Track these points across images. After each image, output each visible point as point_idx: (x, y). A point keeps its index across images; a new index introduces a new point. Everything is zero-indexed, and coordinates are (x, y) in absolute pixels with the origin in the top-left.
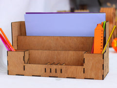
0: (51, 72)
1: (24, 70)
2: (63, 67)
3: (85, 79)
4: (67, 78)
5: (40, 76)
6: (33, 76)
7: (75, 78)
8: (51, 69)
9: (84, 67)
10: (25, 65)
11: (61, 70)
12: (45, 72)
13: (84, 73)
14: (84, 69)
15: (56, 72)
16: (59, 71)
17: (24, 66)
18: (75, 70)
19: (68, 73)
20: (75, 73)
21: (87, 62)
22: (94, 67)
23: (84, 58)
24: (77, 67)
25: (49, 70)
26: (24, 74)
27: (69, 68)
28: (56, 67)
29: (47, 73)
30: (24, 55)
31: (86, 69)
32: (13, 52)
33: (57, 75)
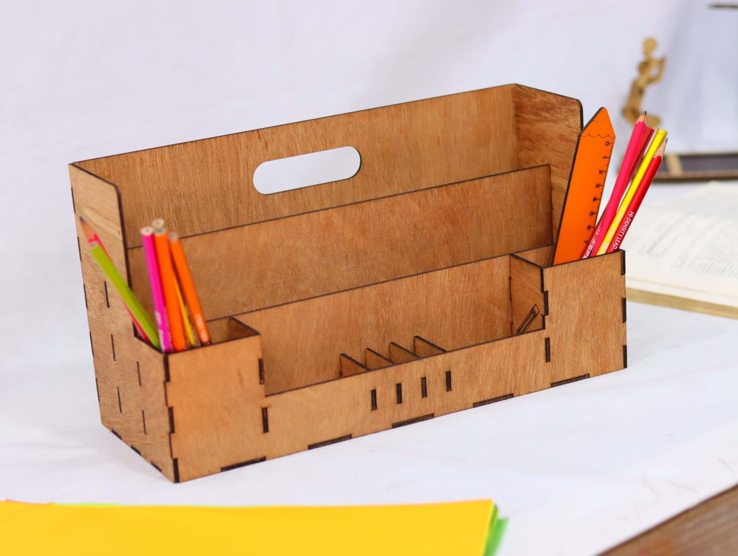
0: (400, 400)
1: (266, 429)
2: (457, 361)
3: (553, 385)
4: (476, 405)
5: (349, 437)
6: (311, 447)
7: (511, 396)
8: (399, 387)
9: (545, 334)
10: (266, 402)
11: (448, 375)
12: (374, 406)
13: (548, 359)
14: (547, 340)
15: (424, 394)
16: (436, 386)
17: (265, 411)
18: (507, 356)
19: (480, 382)
20: (511, 372)
21: (560, 306)
22: (589, 323)
23: (545, 290)
24: (516, 341)
25: (393, 393)
26: (265, 454)
27: (484, 356)
28: (422, 370)
29: (383, 413)
30: (260, 356)
31: (557, 339)
32: (200, 352)
33: (430, 406)
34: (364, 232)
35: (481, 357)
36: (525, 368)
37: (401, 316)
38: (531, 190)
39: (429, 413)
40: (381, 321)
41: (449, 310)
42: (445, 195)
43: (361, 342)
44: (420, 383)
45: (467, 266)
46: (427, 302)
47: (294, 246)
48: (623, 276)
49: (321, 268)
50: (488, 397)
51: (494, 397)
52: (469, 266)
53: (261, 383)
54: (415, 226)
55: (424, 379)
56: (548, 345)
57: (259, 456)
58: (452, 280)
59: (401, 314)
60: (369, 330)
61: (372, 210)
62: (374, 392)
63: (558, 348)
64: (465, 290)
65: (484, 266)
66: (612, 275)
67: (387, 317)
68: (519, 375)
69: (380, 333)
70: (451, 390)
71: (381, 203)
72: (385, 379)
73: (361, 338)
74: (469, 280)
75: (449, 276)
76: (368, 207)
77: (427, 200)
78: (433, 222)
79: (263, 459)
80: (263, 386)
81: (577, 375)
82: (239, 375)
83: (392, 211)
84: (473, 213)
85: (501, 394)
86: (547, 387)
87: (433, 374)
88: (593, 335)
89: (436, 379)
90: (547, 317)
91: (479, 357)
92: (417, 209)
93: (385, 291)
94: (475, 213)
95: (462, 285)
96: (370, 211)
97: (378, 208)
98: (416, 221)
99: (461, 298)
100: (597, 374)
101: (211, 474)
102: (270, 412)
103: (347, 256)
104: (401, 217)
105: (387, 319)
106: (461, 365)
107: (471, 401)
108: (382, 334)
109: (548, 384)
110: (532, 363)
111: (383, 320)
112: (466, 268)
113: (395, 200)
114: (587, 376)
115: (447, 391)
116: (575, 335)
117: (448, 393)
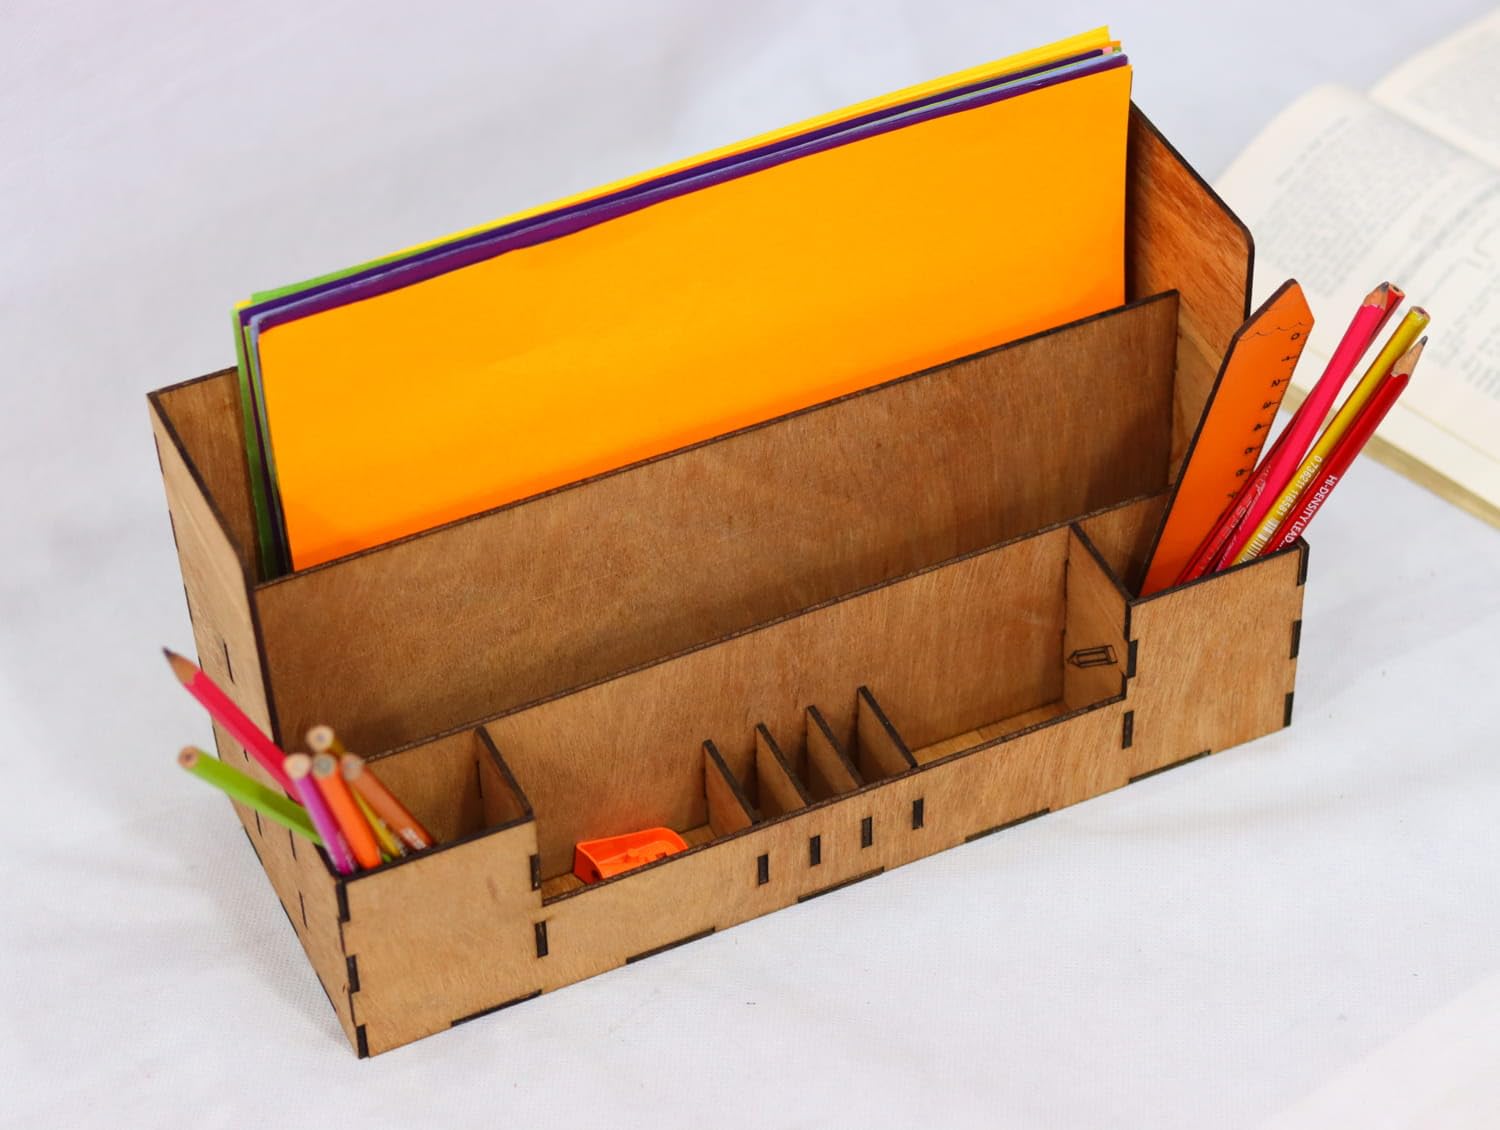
0: (815, 860)
1: (542, 952)
2: (940, 778)
3: (1132, 780)
4: (969, 839)
5: (710, 933)
6: (633, 960)
7: (1043, 812)
8: (815, 841)
9: (1123, 707)
11: (919, 804)
12: (763, 878)
13: (1126, 743)
14: (1129, 717)
15: (867, 842)
16: (892, 826)
17: (540, 927)
18: (1043, 755)
19: (984, 803)
20: (1047, 777)
21: (1160, 658)
22: (1219, 672)
23: (1131, 640)
24: (1063, 729)
25: (802, 852)
27: (994, 763)
28: (864, 808)
29: (781, 884)
30: (533, 850)
31: (1149, 711)
32: (410, 869)
33: (878, 856)
34: (768, 475)
35: (988, 767)
36: (1076, 767)
37: (833, 661)
38: (1132, 343)
39: (875, 867)
40: (790, 676)
42: (947, 383)
43: (746, 718)
44: (859, 827)
45: (976, 560)
46: (888, 630)
47: (620, 521)
48: (1300, 587)
49: (676, 547)
50: (996, 822)
51: (1008, 820)
53: (534, 888)
54: (879, 445)
55: (867, 821)
56: (1128, 723)
57: (529, 989)
58: (944, 586)
59: (834, 657)
60: (764, 694)
61: (787, 435)
62: (763, 860)
63: (1149, 723)
64: (971, 598)
65: (1015, 551)
66: (1276, 590)
67: (804, 667)
68: (1063, 779)
69: (788, 696)
70: (922, 825)
72: (787, 837)
74: (980, 579)
75: (937, 582)
77: (906, 398)
78: (916, 433)
79: (537, 994)
80: (538, 892)
81: (1183, 756)
82: (491, 885)
83: (830, 430)
84: (1004, 403)
85: (1023, 813)
86: (1121, 784)
87: (886, 810)
88: (1225, 690)
89: (891, 817)
90: (1131, 682)
91: (984, 766)
92: (885, 417)
93: (801, 629)
94: (1008, 403)
95: (965, 590)
96: (785, 437)
97: (802, 429)
98: (881, 436)
99: (961, 611)
100: (1226, 746)
101: (432, 1033)
102: (552, 925)
103: (730, 517)
104: (850, 436)
105: (804, 671)
106: (947, 785)
107: (962, 834)
108: (792, 695)
109: (1122, 781)
110: (1094, 755)
111: (795, 674)
112: (975, 564)
114: (1205, 754)
115: (914, 828)
116: (1188, 697)
117: (916, 831)
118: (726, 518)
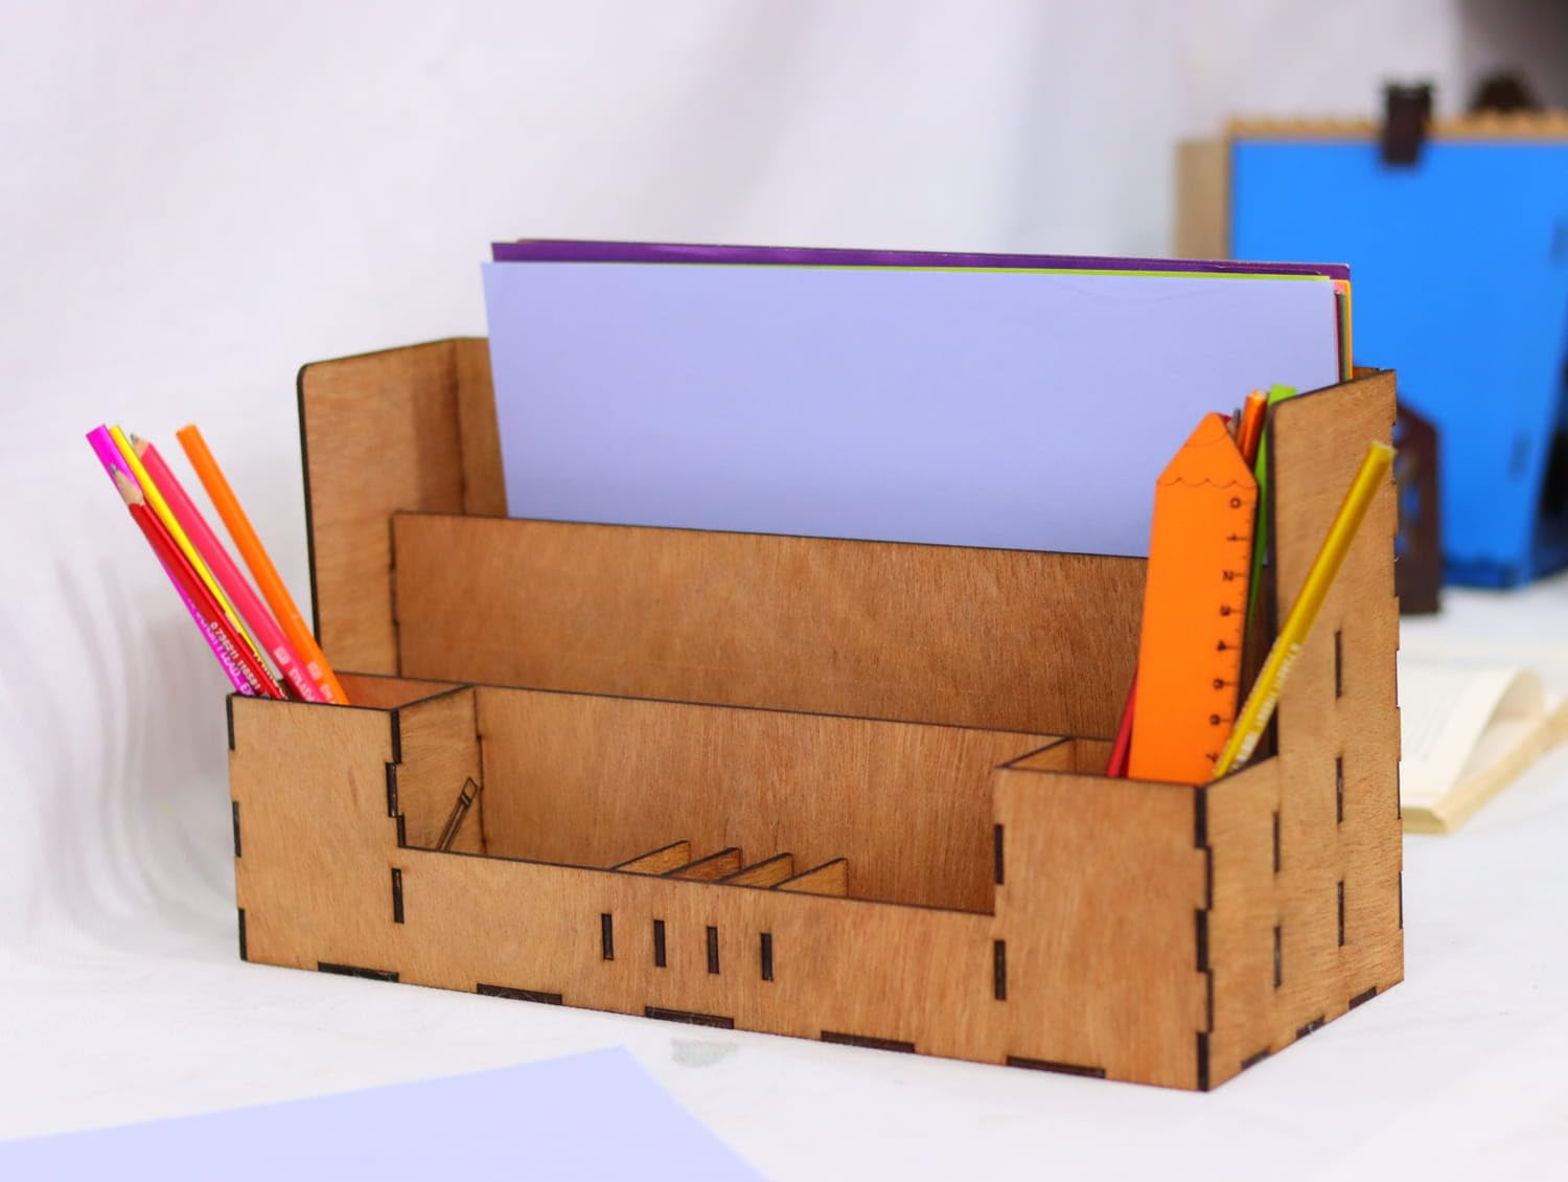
0: (660, 959)
1: (399, 916)
2: (789, 914)
3: (1013, 1061)
4: (827, 1037)
5: (555, 999)
6: (484, 989)
7: (908, 1048)
8: (659, 927)
9: (994, 927)
10: (404, 858)
11: (766, 941)
12: (607, 951)
13: (1000, 992)
14: (1000, 947)
15: (713, 966)
16: (739, 958)
17: (396, 874)
18: (902, 950)
19: (839, 987)
20: (909, 991)
21: (1032, 871)
22: (1107, 941)
23: (995, 821)
24: (923, 920)
25: (647, 935)
26: (399, 969)
27: (847, 929)
28: (708, 908)
29: (626, 972)
31: (1025, 954)
32: (281, 709)
33: (726, 997)
34: (872, 612)
36: (942, 996)
37: (813, 800)
39: (724, 1014)
40: (770, 796)
41: (920, 822)
42: (1059, 576)
43: (725, 830)
44: (704, 937)
45: (964, 732)
46: (872, 786)
48: (1201, 852)
50: (854, 1028)
51: (868, 1034)
52: (970, 733)
53: (390, 814)
54: (988, 632)
55: (712, 932)
56: (1000, 959)
57: (387, 966)
58: (930, 755)
59: (814, 796)
60: (743, 807)
62: (606, 919)
63: (1025, 974)
64: (959, 790)
65: (1007, 745)
67: (783, 791)
68: (928, 1006)
69: (768, 825)
70: (772, 978)
71: (912, 554)
72: (630, 900)
73: (727, 821)
74: (969, 767)
75: (922, 743)
76: (884, 555)
77: (1015, 574)
78: (1028, 635)
79: (394, 978)
80: (393, 821)
81: (1073, 1059)
82: (352, 782)
83: (936, 580)
85: (885, 1034)
86: (1001, 1062)
87: (732, 925)
88: (1117, 976)
89: (738, 943)
90: (999, 891)
92: (993, 591)
93: (780, 732)
95: (953, 775)
97: (907, 565)
98: (989, 618)
99: (950, 804)
100: (1125, 1078)
101: (299, 967)
102: (408, 883)
104: (956, 600)
105: (783, 798)
106: (797, 928)
107: (819, 1023)
108: (771, 826)
109: (999, 1055)
110: (962, 987)
111: (775, 796)
112: (964, 737)
113: (944, 557)
114: (1099, 1073)
115: (764, 978)
116: (1071, 961)
117: (766, 984)
118: (831, 650)
